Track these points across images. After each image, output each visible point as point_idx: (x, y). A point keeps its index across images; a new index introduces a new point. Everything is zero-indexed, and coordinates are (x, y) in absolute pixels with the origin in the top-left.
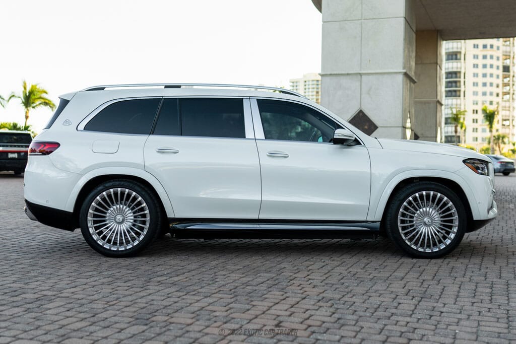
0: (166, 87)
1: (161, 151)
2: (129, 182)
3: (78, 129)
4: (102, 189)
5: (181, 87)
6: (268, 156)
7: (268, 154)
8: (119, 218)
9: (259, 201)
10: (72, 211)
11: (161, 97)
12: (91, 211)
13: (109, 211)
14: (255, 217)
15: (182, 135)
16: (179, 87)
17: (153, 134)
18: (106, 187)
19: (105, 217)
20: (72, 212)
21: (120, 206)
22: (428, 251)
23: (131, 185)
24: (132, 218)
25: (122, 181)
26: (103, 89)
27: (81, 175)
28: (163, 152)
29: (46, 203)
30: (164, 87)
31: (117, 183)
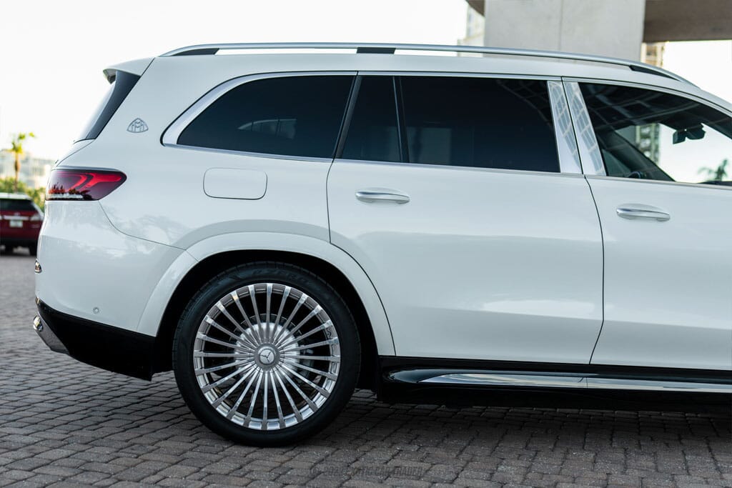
0: (361, 50)
1: (368, 197)
2: (292, 269)
3: (164, 142)
4: (230, 284)
5: (397, 52)
6: (621, 215)
7: (620, 212)
8: (266, 353)
9: (596, 321)
10: (153, 333)
11: (355, 74)
12: (200, 335)
13: (243, 337)
14: (583, 359)
15: (409, 162)
16: (391, 51)
17: (340, 157)
18: (241, 280)
19: (232, 350)
20: (155, 336)
21: (260, 327)
23: (298, 276)
24: (295, 354)
25: (276, 266)
26: (212, 51)
27: (178, 249)
28: (373, 201)
29: (91, 313)
30: (356, 50)
31: (265, 271)
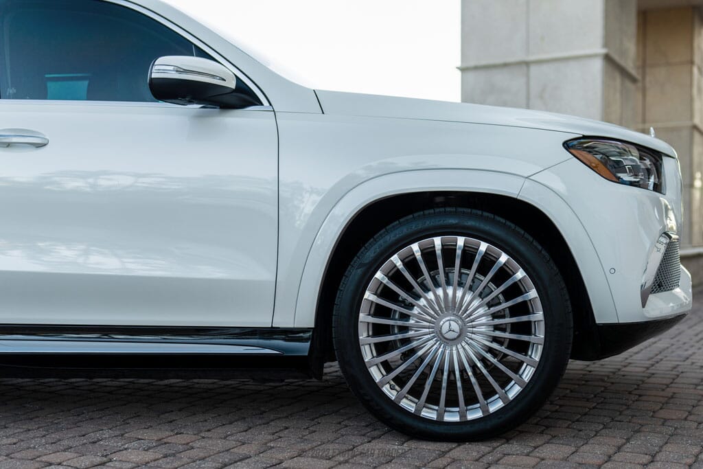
22: (452, 417)
